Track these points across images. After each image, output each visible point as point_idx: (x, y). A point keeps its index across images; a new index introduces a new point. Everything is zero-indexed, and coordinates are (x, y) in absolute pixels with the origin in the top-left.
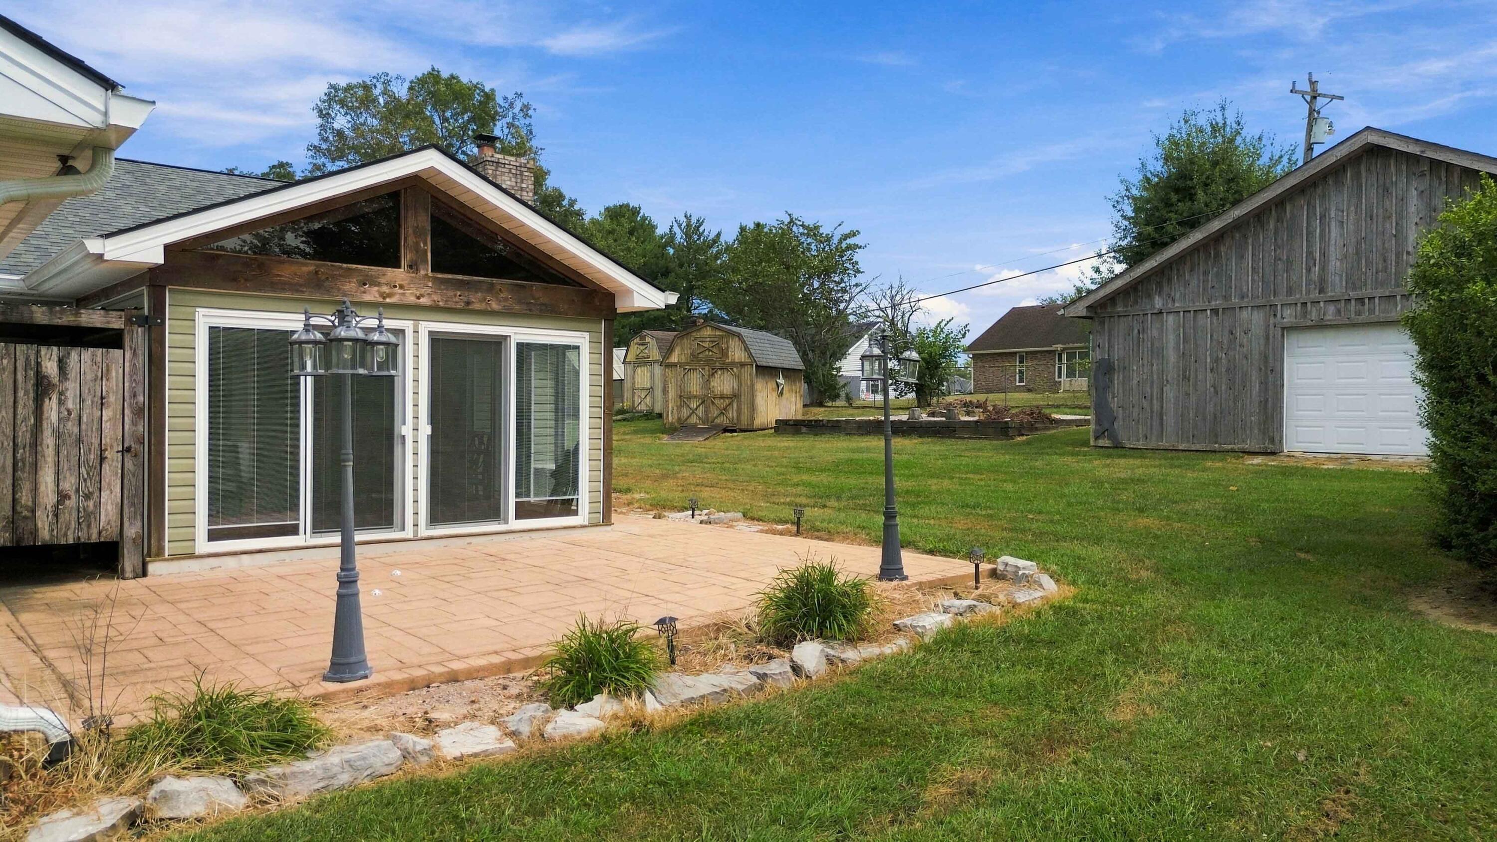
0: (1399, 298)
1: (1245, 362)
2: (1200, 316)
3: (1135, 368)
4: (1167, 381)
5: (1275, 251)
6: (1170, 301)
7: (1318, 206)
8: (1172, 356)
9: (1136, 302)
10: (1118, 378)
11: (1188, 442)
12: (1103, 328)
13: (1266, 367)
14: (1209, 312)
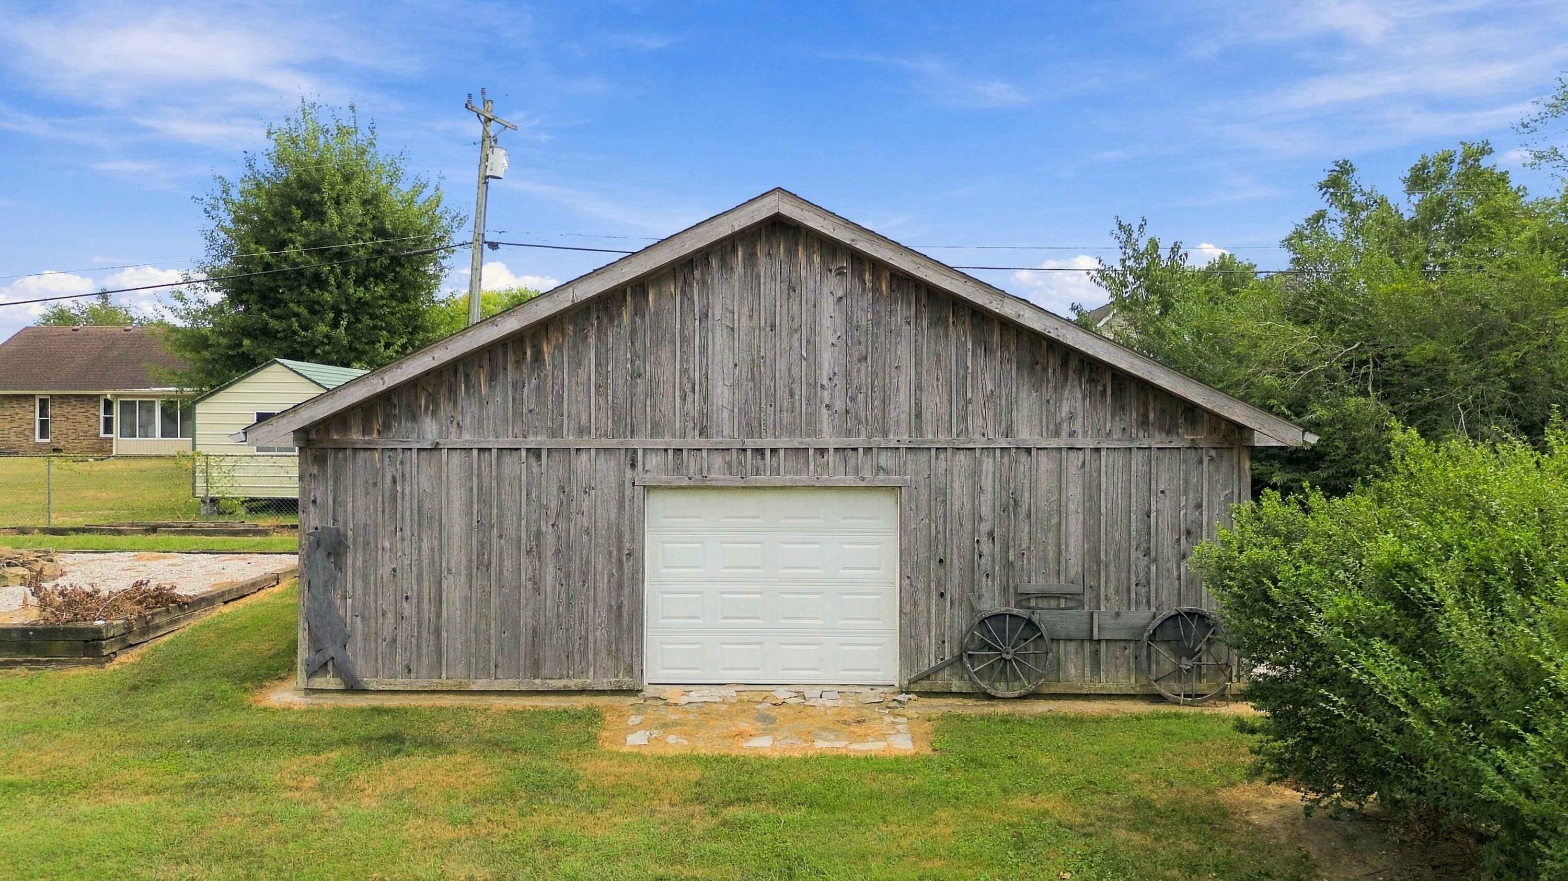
0: (811, 452)
1: (585, 538)
2: (507, 459)
3: (387, 544)
4: (449, 570)
5: (632, 362)
6: (453, 429)
7: (696, 297)
8: (456, 523)
9: (387, 427)
10: (354, 560)
11: (489, 677)
12: (324, 472)
13: (620, 550)
14: (524, 453)
